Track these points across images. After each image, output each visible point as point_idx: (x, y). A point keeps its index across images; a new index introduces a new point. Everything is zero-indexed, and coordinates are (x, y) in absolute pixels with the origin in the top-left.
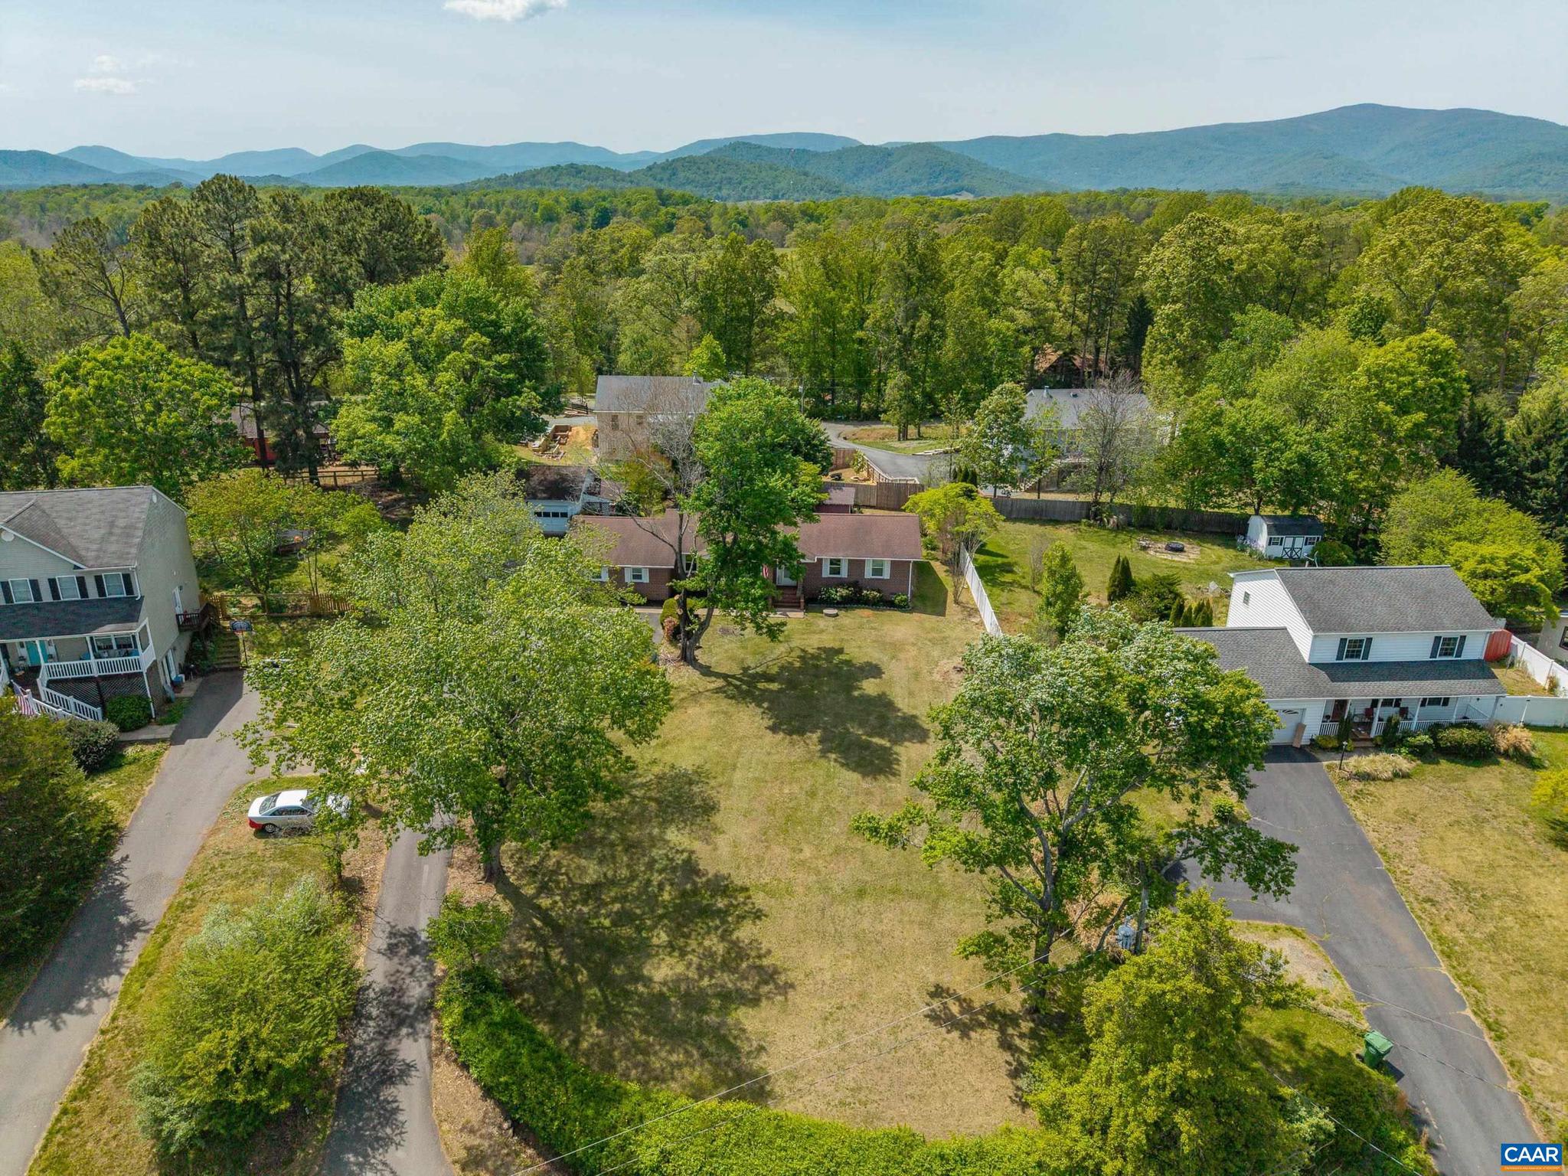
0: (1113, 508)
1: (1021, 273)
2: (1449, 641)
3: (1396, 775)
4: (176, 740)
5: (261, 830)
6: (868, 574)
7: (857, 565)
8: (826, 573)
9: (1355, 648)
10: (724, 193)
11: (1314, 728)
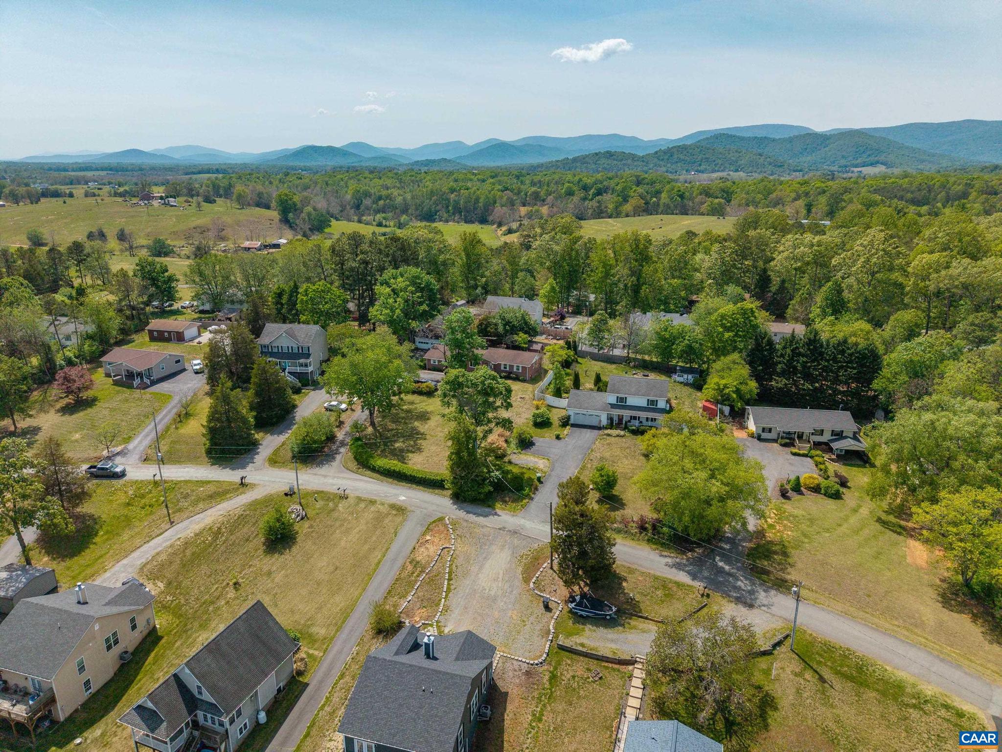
0: (635, 359)
2: (653, 401)
3: (618, 436)
4: (314, 390)
5: (327, 409)
6: (515, 370)
7: (511, 367)
8: (502, 368)
9: (621, 400)
10: (702, 168)
11: (604, 421)
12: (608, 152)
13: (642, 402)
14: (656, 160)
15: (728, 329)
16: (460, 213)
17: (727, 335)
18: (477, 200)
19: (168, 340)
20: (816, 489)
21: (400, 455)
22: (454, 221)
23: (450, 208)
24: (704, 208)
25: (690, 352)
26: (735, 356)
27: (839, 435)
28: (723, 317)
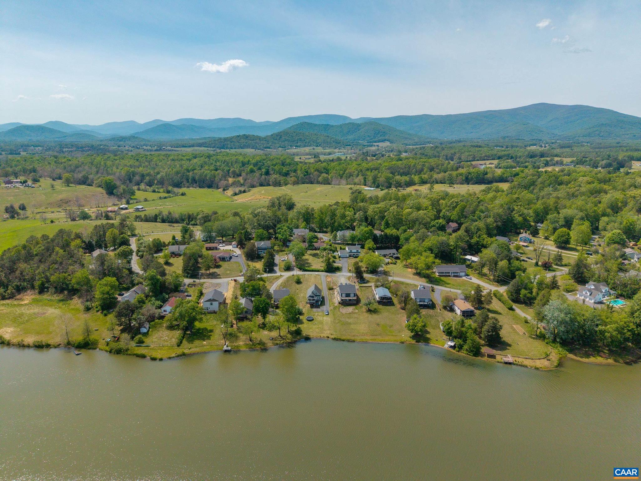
1: (348, 212)
2: (358, 250)
3: (353, 258)
5: (282, 261)
9: (351, 251)
10: (299, 144)
11: (348, 256)
12: (244, 135)
13: (355, 251)
14: (272, 140)
15: (367, 234)
16: (196, 183)
17: (367, 235)
18: (206, 176)
19: (213, 250)
20: (392, 263)
21: (308, 267)
22: (193, 187)
23: (189, 180)
24: (320, 179)
25: (359, 240)
26: (370, 240)
27: (394, 254)
28: (365, 231)
